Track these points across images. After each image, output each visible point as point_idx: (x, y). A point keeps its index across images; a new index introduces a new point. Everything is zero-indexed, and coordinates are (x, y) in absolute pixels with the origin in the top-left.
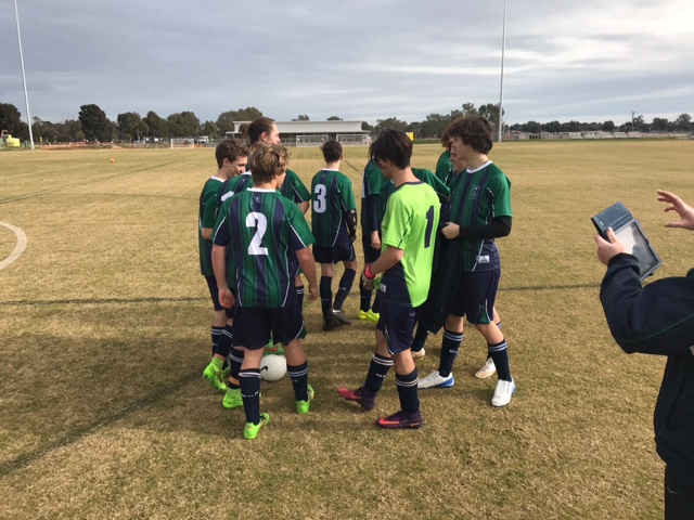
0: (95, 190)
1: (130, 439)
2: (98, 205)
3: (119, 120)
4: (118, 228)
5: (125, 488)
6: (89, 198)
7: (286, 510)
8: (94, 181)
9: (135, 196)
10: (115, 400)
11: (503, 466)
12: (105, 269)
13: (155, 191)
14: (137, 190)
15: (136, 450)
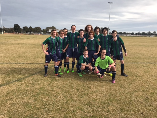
0: (15, 42)
1: (12, 87)
2: (15, 45)
3: (23, 28)
4: (18, 50)
5: (9, 94)
6: (13, 44)
7: (40, 98)
8: (15, 41)
9: (24, 44)
10: (10, 80)
11: (85, 92)
12: (14, 57)
13: (28, 43)
14: (24, 43)
15: (13, 88)
